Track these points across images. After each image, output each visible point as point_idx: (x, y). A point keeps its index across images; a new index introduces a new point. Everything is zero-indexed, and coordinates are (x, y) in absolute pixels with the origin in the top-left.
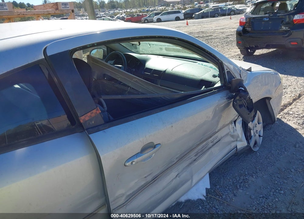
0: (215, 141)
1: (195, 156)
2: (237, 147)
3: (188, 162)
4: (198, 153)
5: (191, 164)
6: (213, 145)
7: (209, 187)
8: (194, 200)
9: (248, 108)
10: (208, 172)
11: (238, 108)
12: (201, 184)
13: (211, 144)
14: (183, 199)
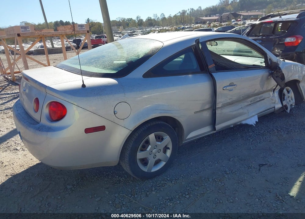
0: (261, 99)
1: (250, 102)
2: (275, 107)
3: (246, 104)
4: (252, 101)
5: (248, 105)
6: (260, 101)
7: (257, 121)
8: (249, 125)
9: (281, 79)
10: (257, 114)
11: (275, 78)
12: (253, 118)
13: (259, 99)
14: (244, 122)
